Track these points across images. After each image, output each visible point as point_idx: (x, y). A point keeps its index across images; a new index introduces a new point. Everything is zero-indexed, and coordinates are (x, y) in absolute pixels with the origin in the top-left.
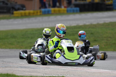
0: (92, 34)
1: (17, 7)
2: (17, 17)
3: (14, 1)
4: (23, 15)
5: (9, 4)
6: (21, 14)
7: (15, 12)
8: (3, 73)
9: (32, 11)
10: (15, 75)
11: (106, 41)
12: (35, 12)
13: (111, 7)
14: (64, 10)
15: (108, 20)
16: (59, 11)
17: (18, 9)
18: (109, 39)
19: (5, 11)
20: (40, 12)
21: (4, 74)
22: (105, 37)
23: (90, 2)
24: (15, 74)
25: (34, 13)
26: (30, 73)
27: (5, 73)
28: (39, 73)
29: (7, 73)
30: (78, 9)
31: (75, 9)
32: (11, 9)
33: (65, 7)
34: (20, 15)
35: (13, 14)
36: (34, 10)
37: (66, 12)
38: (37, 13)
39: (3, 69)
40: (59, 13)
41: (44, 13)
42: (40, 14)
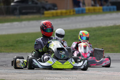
2: (48, 18)
4: (55, 15)
5: (39, 3)
7: (46, 12)
9: (64, 11)
12: (68, 11)
14: (99, 9)
16: (94, 10)
17: (49, 9)
19: (35, 11)
20: (74, 11)
25: (66, 13)
30: (115, 7)
31: (112, 7)
32: (42, 9)
34: (51, 15)
35: (43, 14)
36: (66, 9)
37: (101, 11)
38: (70, 12)
39: (32, 75)
40: (94, 12)
41: (77, 12)
42: (73, 14)
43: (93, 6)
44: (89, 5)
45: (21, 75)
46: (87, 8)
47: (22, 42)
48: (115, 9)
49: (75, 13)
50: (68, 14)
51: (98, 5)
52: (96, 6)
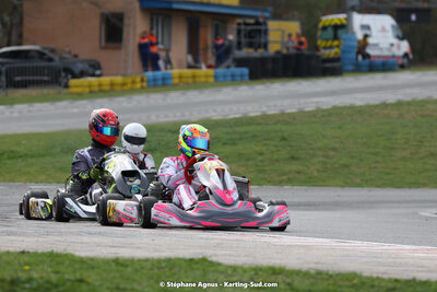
0: (284, 139)
1: (79, 67)
2: (80, 96)
3: (69, 52)
4: (96, 89)
5: (56, 58)
6: (90, 86)
7: (73, 82)
8: (40, 251)
9: (119, 79)
10: (72, 256)
11: (321, 159)
12: (129, 80)
13: (335, 64)
14: (207, 76)
15: (328, 102)
16: (194, 77)
17: (82, 74)
18: (332, 153)
19: (46, 78)
20: (142, 80)
21: (43, 254)
22: (319, 149)
23: (278, 52)
24: (72, 252)
25: (124, 84)
26: (113, 250)
27: (46, 251)
28: (139, 248)
29: (50, 250)
30: (246, 71)
31: (238, 71)
32: (63, 74)
33: (209, 67)
34: (87, 90)
35: (67, 86)
36: (124, 75)
37: (212, 80)
38: (134, 82)
39: (40, 239)
40: (195, 82)
41: (152, 83)
42: (143, 88)
43: (190, 67)
44: (180, 67)
45: (13, 238)
46: (175, 72)
47: (13, 155)
48: (247, 78)
49: (145, 84)
50: (129, 86)
51: (203, 66)
52: (200, 68)
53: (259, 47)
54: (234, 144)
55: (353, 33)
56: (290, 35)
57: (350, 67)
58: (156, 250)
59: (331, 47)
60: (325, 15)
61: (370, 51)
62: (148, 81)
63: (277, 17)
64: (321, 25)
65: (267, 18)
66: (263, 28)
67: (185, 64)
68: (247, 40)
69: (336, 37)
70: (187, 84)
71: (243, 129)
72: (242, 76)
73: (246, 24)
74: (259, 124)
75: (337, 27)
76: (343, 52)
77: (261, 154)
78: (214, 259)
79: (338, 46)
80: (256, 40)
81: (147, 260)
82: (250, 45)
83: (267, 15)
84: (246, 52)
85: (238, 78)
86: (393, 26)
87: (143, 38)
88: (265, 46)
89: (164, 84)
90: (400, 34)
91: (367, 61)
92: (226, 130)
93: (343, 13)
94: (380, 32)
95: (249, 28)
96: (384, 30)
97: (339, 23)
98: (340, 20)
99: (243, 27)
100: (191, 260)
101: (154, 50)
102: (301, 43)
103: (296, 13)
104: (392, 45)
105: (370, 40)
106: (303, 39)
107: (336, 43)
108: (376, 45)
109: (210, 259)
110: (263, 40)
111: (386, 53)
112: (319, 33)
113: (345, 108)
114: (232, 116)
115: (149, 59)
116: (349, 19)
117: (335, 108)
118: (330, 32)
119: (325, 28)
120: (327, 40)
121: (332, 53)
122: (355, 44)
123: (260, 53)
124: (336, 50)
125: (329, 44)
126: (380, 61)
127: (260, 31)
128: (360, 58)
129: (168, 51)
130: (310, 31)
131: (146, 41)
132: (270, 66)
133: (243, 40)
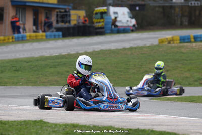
9: (2, 38)
12: (6, 38)
13: (102, 30)
14: (42, 36)
15: (98, 48)
16: (36, 36)
20: (12, 38)
23: (75, 25)
25: (4, 40)
30: (60, 33)
31: (57, 33)
36: (4, 36)
37: (44, 38)
38: (8, 39)
40: (37, 39)
41: (17, 40)
42: (12, 42)
43: (34, 32)
44: (30, 32)
46: (28, 34)
48: (61, 37)
49: (14, 40)
50: (6, 41)
51: (41, 31)
52: (39, 32)
53: (66, 22)
54: (55, 67)
55: (110, 16)
56: (79, 17)
57: (109, 31)
58: (19, 117)
59: (100, 22)
60: (97, 7)
61: (117, 24)
62: (15, 39)
63: (74, 8)
64: (95, 12)
65: (70, 9)
66: (68, 13)
67: (32, 31)
68: (61, 19)
69: (102, 18)
70: (33, 40)
71: (59, 61)
72: (59, 36)
73: (60, 12)
74: (66, 58)
75: (102, 13)
76: (105, 24)
77: (68, 72)
78: (46, 121)
79: (103, 22)
80: (65, 19)
81: (15, 121)
82: (62, 22)
83: (70, 7)
84: (61, 25)
85: (57, 37)
86: (128, 12)
87: (13, 18)
88: (69, 22)
89: (22, 40)
90: (131, 16)
91: (116, 29)
92: (51, 61)
93: (105, 6)
94: (122, 15)
95: (62, 14)
96: (124, 14)
97: (103, 11)
98: (103, 9)
99: (59, 13)
100: (36, 121)
101: (18, 24)
102: (86, 21)
103: (83, 7)
104: (128, 21)
105: (118, 19)
106: (87, 19)
107: (102, 20)
108: (120, 21)
109: (44, 121)
110: (68, 19)
111: (125, 25)
112: (94, 16)
113: (106, 50)
114: (54, 55)
115: (15, 28)
116: (108, 9)
117: (102, 50)
118: (99, 15)
119: (97, 13)
120: (98, 19)
121: (100, 25)
122: (111, 21)
123: (67, 25)
124: (102, 24)
125: (99, 20)
126: (122, 28)
127: (66, 15)
128: (113, 27)
129: (24, 24)
130: (90, 15)
131: (14, 20)
132: (71, 31)
133: (59, 19)
